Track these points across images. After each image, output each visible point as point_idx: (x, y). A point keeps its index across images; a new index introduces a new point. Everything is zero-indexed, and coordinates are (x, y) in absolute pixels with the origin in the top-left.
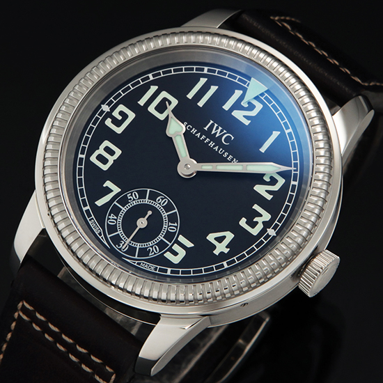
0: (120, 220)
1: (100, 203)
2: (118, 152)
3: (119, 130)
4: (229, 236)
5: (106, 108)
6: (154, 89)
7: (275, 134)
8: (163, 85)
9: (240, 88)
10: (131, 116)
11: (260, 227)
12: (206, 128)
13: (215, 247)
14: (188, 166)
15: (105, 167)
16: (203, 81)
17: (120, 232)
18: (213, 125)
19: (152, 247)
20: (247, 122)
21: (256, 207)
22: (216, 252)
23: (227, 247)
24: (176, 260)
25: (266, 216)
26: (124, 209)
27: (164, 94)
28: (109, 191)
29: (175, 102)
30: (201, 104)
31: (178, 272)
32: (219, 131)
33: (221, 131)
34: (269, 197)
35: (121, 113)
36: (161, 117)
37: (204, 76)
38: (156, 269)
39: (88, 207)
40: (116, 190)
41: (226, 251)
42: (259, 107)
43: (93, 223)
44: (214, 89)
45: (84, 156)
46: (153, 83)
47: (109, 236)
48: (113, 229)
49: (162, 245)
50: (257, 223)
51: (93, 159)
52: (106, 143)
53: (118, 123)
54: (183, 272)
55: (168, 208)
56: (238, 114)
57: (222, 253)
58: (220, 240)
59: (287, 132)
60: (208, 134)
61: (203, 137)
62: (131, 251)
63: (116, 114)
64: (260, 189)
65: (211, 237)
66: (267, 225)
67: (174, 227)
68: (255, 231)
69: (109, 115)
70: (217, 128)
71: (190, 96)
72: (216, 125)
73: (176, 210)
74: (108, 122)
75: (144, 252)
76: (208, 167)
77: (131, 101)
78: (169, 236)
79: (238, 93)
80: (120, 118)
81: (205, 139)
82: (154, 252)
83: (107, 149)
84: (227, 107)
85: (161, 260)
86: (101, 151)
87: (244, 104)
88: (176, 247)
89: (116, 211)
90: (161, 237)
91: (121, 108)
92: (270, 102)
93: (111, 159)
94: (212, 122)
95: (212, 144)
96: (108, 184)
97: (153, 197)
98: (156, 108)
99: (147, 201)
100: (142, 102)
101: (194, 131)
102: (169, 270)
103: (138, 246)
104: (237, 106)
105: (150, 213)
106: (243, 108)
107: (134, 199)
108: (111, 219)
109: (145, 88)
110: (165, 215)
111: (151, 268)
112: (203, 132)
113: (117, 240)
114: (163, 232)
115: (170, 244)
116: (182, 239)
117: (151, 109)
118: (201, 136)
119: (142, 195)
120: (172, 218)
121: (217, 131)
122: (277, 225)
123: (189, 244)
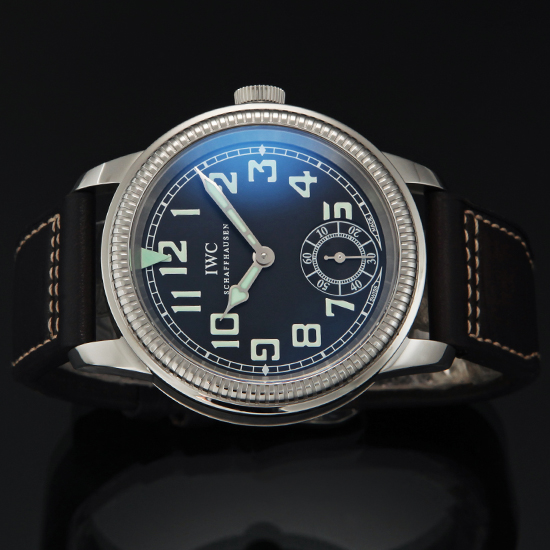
0: (352, 279)
1: (351, 307)
2: (295, 327)
3: (276, 343)
4: (293, 181)
5: (265, 369)
6: (216, 344)
7: (175, 212)
8: (206, 339)
9: (158, 273)
10: (255, 343)
11: (266, 163)
12: (216, 273)
13: (312, 185)
14: (264, 256)
15: (317, 327)
16: (176, 309)
17: (361, 270)
18: (209, 269)
19: (352, 235)
20: (184, 244)
21: (251, 179)
22: (314, 180)
23: (303, 175)
24: (348, 207)
25: (252, 165)
26: (340, 283)
27: (214, 331)
28: (335, 308)
29: (214, 317)
30: (197, 294)
31: (357, 197)
32: (210, 260)
33: (208, 258)
34: (234, 175)
35: (259, 353)
36: (235, 317)
37: (171, 311)
38: (368, 216)
39: (363, 313)
40: (329, 302)
41: (307, 173)
42: (162, 245)
43: (372, 298)
44: (176, 294)
45: (322, 353)
46: (211, 348)
47: (373, 277)
48: (364, 279)
49: (344, 229)
50: (264, 168)
51: (318, 343)
52: (296, 343)
53: (270, 349)
54: (353, 192)
55: (309, 249)
56: (183, 256)
57: (312, 175)
58: (302, 185)
59: (166, 205)
60: (219, 267)
61: (225, 269)
62: (369, 249)
63: (264, 357)
64: (233, 188)
65: (306, 194)
66: (259, 159)
67: (321, 230)
68: (272, 164)
69: (269, 362)
70: (209, 263)
71: (197, 308)
72: (207, 267)
73: (306, 240)
74: (276, 357)
75: (362, 238)
76: (252, 240)
77: (242, 354)
78: (332, 229)
79: (164, 271)
80: (265, 351)
81: (226, 266)
82: (356, 229)
83: (300, 338)
84: (183, 271)
85: (358, 218)
86: (306, 342)
87: (169, 258)
88: (337, 215)
89: (346, 288)
90: (339, 234)
91: (254, 357)
92: (151, 239)
93: (306, 328)
94: (207, 273)
95: (226, 257)
96: (329, 313)
97: (310, 268)
98: (231, 327)
99: (318, 271)
100: (236, 344)
101: (226, 281)
102: (360, 205)
103: (361, 247)
104: (176, 263)
105: (326, 258)
106: (175, 257)
107: (325, 282)
108: (357, 287)
109: (221, 351)
110: (317, 246)
111: (370, 221)
112: (222, 272)
113: (370, 268)
114: (333, 236)
115: (338, 222)
116: (326, 216)
117: (235, 331)
118: (226, 271)
119: (316, 278)
120: (315, 238)
121: (211, 261)
122: (253, 150)
123: (326, 206)
